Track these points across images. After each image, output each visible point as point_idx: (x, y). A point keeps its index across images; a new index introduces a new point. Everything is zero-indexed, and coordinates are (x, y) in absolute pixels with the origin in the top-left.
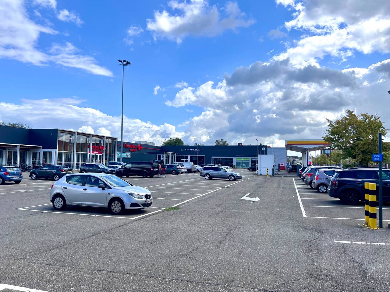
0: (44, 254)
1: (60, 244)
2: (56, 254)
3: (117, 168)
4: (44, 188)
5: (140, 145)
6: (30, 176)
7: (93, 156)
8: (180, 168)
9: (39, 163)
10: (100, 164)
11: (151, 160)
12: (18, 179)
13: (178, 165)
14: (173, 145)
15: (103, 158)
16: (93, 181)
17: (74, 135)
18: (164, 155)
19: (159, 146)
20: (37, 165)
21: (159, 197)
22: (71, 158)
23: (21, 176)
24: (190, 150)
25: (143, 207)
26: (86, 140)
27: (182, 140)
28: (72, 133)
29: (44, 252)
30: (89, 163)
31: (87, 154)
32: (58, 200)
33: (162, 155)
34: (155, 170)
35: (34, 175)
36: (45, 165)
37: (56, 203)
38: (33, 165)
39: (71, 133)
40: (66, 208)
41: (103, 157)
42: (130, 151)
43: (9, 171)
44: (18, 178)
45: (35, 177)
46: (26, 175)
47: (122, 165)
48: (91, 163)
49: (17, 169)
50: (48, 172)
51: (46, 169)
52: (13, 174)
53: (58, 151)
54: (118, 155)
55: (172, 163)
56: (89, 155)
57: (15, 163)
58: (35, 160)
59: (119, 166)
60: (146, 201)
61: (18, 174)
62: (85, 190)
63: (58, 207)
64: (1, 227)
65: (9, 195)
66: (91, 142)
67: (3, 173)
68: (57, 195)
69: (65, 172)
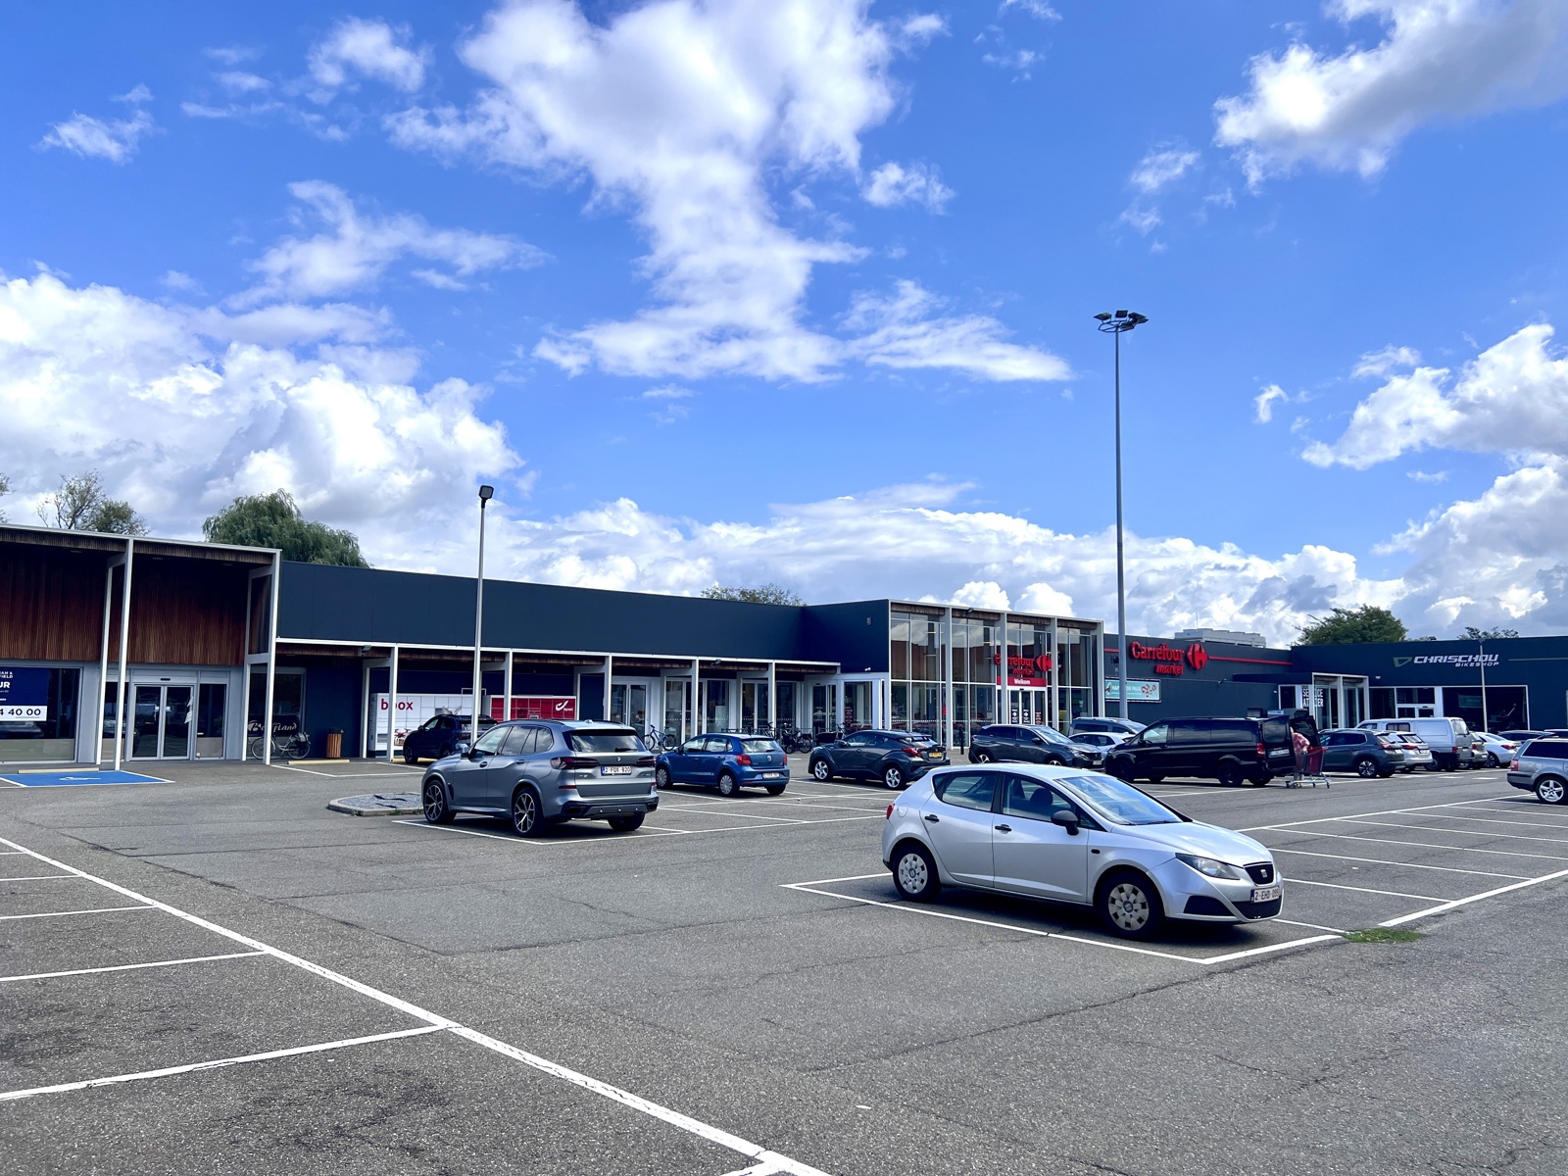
0: (887, 1062)
1: (935, 1033)
2: (929, 1072)
3: (1108, 744)
4: (857, 814)
5: (1197, 648)
6: (811, 770)
7: (1014, 695)
8: (1397, 745)
9: (834, 724)
10: (1042, 728)
11: (1250, 709)
12: (778, 779)
13: (1384, 733)
14: (1350, 641)
15: (1050, 704)
16: (1028, 795)
17: (941, 619)
18: (1311, 688)
19: (1282, 645)
20: (827, 731)
21: (1306, 874)
22: (935, 702)
23: (786, 768)
24: (1443, 659)
25: (1244, 919)
26: (986, 637)
27: (1396, 616)
28: (936, 612)
29: (887, 1057)
30: (1000, 722)
31: (990, 689)
32: (911, 864)
33: (1298, 688)
34: (1273, 753)
35: (823, 765)
36: (852, 731)
37: (906, 872)
38: (817, 732)
39: (931, 612)
40: (940, 894)
41: (1050, 699)
42: (1156, 674)
43: (750, 750)
44: (778, 775)
45: (826, 774)
46: (797, 763)
47: (1131, 733)
48: (1006, 723)
49: (771, 745)
50: (864, 755)
51: (858, 744)
52: (764, 764)
53: (891, 680)
54: (1108, 689)
55: (1351, 723)
56: (999, 691)
57: (764, 724)
58: (820, 713)
59: (1119, 738)
60: (1252, 892)
61: (776, 764)
62: (1005, 829)
63: (910, 890)
64: (744, 945)
65: (755, 834)
66: (1003, 642)
67: (733, 758)
68: (909, 845)
69: (922, 757)
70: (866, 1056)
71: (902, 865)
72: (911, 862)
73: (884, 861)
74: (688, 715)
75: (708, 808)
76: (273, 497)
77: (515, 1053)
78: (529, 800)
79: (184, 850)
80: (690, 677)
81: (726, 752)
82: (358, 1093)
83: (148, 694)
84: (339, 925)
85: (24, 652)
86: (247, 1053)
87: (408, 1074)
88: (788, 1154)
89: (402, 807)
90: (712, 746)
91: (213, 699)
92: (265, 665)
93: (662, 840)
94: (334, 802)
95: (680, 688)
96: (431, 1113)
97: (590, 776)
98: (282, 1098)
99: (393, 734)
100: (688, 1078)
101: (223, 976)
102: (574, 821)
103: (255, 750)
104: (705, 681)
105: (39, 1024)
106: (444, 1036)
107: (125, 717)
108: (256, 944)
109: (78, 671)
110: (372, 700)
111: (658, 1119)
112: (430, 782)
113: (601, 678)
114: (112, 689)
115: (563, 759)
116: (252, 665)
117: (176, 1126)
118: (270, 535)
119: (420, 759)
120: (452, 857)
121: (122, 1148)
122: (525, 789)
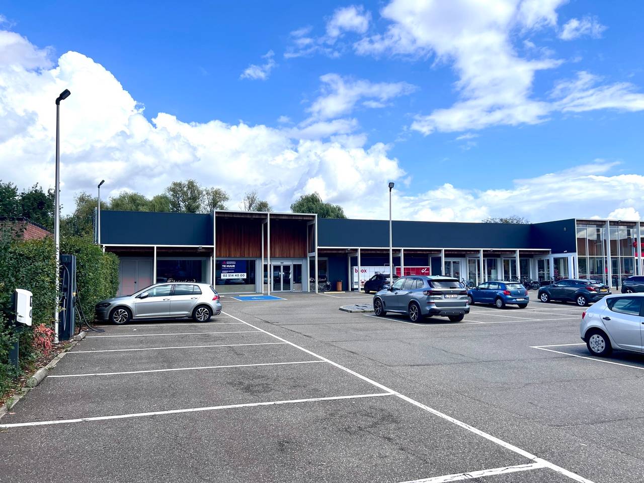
0: (593, 426)
1: (616, 416)
6: (539, 297)
9: (549, 277)
12: (523, 301)
17: (604, 226)
20: (546, 280)
22: (601, 266)
23: (527, 296)
26: (629, 234)
28: (601, 223)
30: (637, 274)
31: (631, 259)
35: (545, 295)
37: (593, 343)
38: (541, 280)
39: (598, 223)
40: (611, 353)
43: (510, 288)
46: (533, 295)
48: (641, 275)
49: (519, 286)
50: (566, 291)
51: (562, 286)
52: (517, 294)
53: (577, 256)
56: (637, 260)
57: (515, 277)
58: (542, 272)
61: (522, 294)
63: (596, 351)
64: (516, 371)
65: (515, 325)
66: (638, 236)
67: (502, 292)
68: (594, 331)
69: (596, 291)
70: (582, 422)
71: (591, 339)
72: (595, 339)
73: (582, 338)
74: (479, 274)
75: (491, 313)
76: (313, 195)
77: (423, 406)
78: (415, 308)
79: (293, 323)
80: (479, 257)
81: (498, 289)
82: (365, 415)
83: (277, 268)
84: (350, 353)
85: (238, 255)
86: (324, 397)
87: (382, 410)
88: (548, 460)
89: (366, 309)
90: (492, 287)
91: (298, 269)
92: (314, 257)
93: (473, 326)
94: (342, 307)
95: (475, 263)
96: (393, 426)
97: (440, 299)
98: (338, 414)
99: (360, 282)
100: (497, 423)
101: (312, 369)
102: (434, 317)
103: (313, 288)
104: (486, 259)
105: (257, 381)
106: (394, 397)
107: (270, 277)
108: (322, 358)
109: (255, 261)
110: (352, 269)
111: (486, 439)
112: (376, 300)
113: (440, 258)
114: (266, 266)
115: (428, 291)
116: (310, 257)
117: (305, 420)
118: (313, 209)
119: (370, 292)
120: (387, 329)
121: (288, 426)
122: (413, 303)
